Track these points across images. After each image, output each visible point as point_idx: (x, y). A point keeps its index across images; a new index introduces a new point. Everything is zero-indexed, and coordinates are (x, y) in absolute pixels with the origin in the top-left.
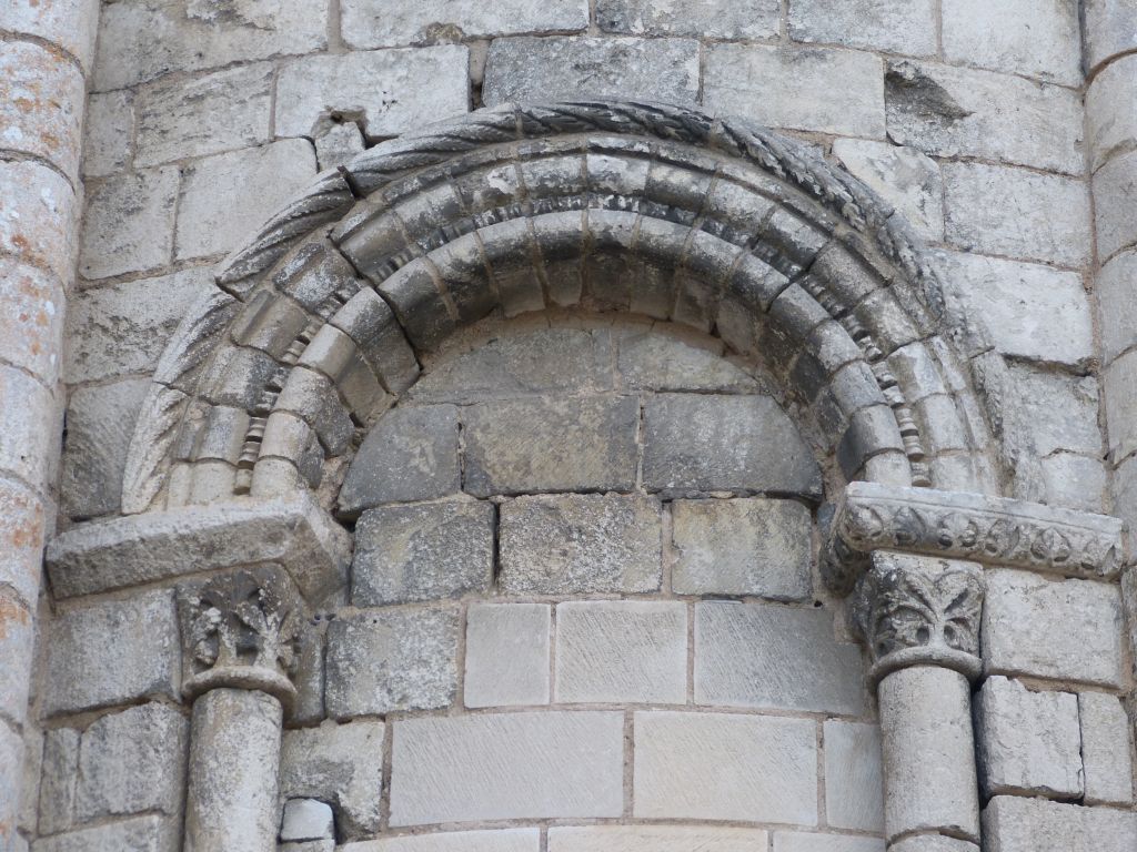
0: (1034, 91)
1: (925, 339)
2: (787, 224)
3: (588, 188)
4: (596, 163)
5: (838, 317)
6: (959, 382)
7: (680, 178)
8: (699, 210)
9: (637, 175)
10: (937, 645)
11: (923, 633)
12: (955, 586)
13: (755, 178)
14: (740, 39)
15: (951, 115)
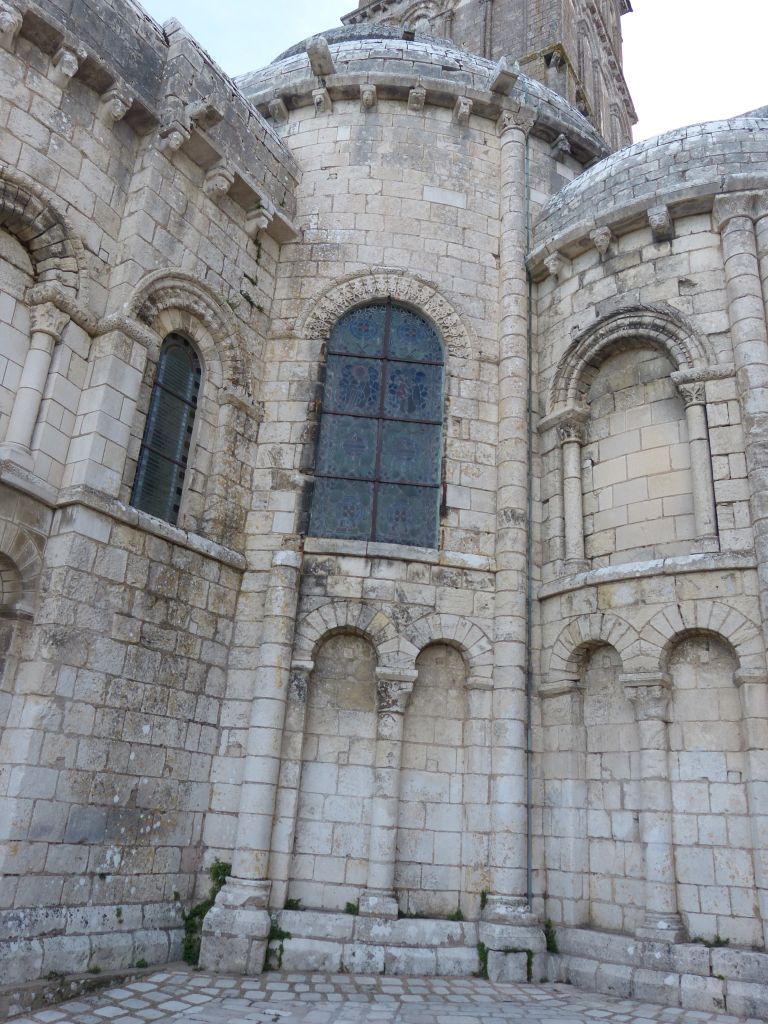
0: (712, 273)
1: (689, 336)
2: (658, 322)
3: (618, 327)
4: (619, 322)
5: (671, 338)
6: (697, 343)
7: (635, 319)
8: (640, 325)
9: (627, 322)
10: (695, 401)
11: (691, 400)
12: (697, 388)
13: (650, 314)
14: (647, 285)
15: (694, 285)
